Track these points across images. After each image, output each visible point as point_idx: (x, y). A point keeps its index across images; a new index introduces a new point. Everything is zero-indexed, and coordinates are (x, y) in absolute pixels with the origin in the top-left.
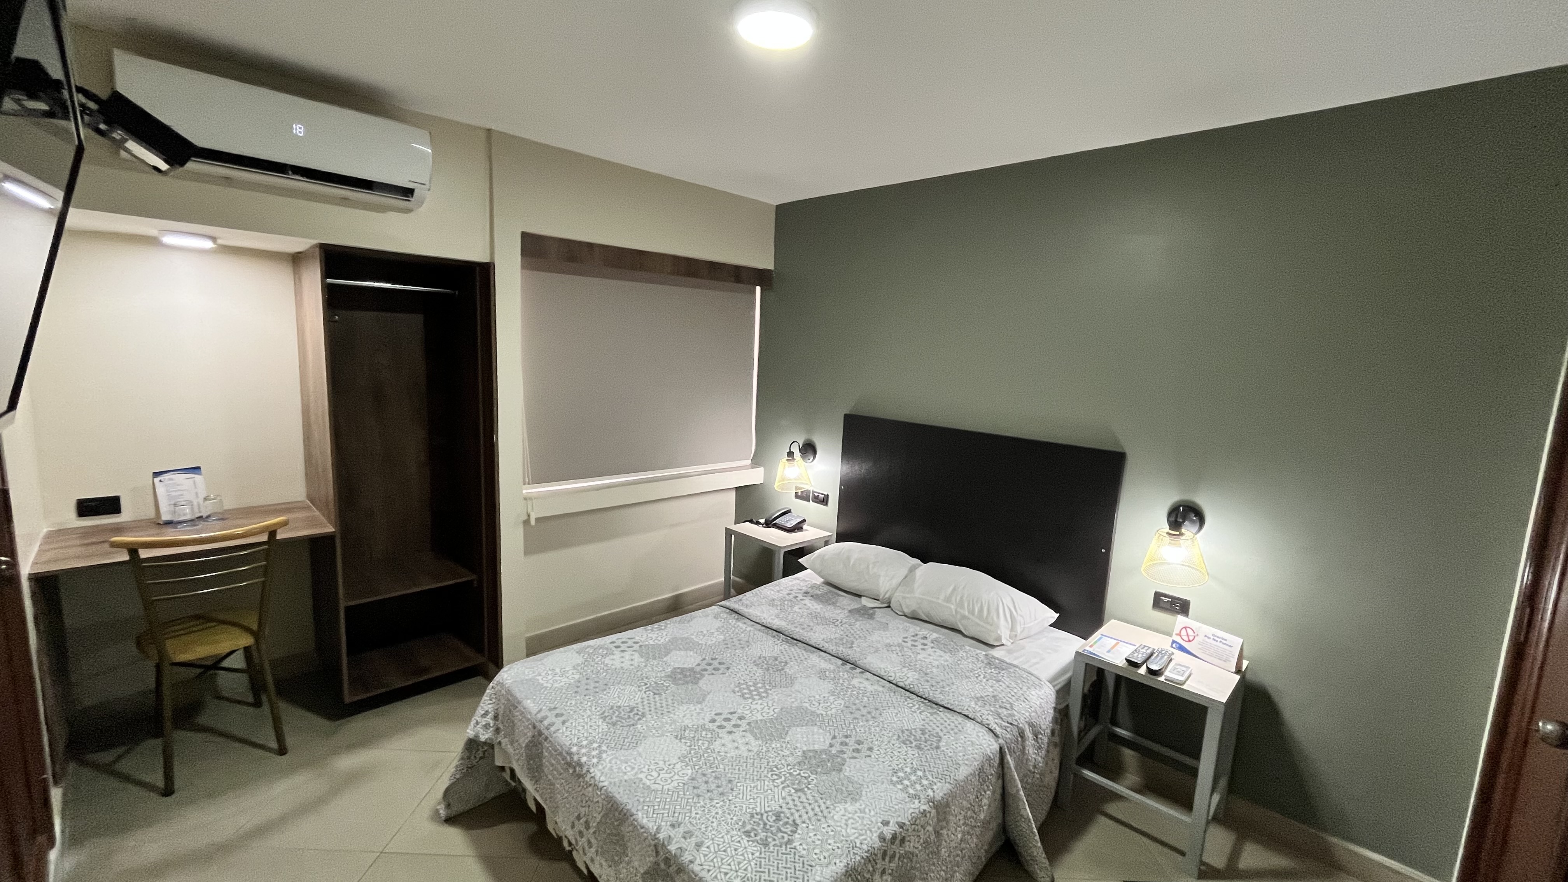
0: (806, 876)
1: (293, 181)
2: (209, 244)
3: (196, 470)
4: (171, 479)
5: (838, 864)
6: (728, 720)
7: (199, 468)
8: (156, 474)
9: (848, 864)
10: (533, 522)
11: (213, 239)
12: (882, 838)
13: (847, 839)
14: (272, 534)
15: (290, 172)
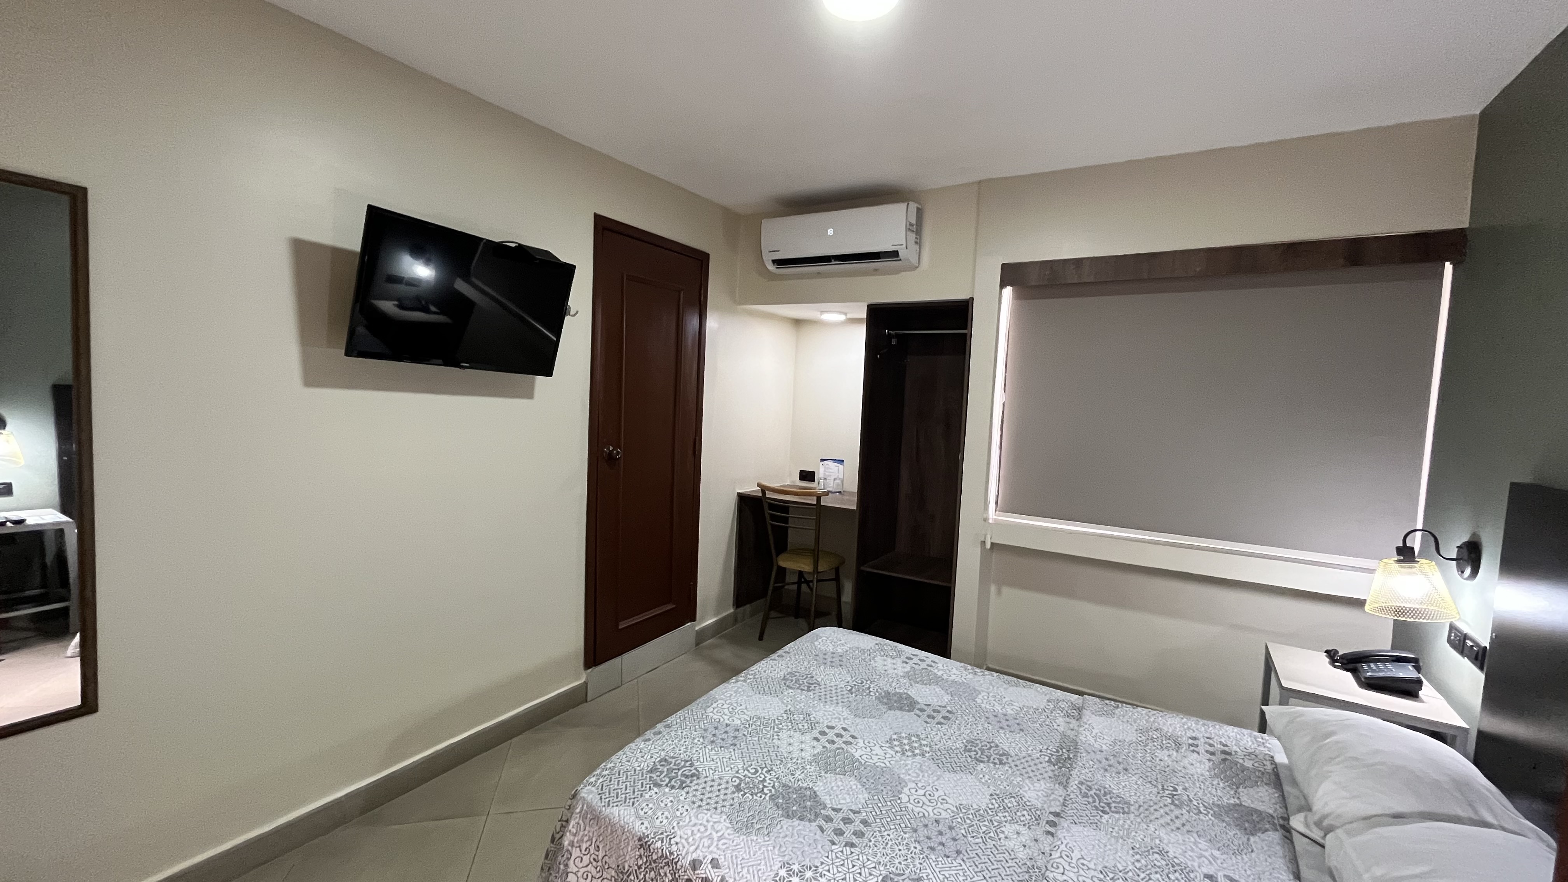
0: (621, 803)
1: (834, 266)
2: (842, 318)
3: (841, 461)
4: (827, 465)
5: (643, 827)
6: (839, 735)
7: (843, 461)
8: (822, 460)
9: (648, 836)
10: (988, 546)
11: (846, 314)
12: (695, 865)
13: (676, 828)
14: (819, 499)
15: (833, 260)
